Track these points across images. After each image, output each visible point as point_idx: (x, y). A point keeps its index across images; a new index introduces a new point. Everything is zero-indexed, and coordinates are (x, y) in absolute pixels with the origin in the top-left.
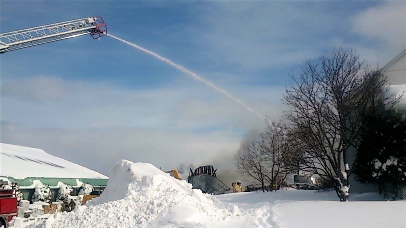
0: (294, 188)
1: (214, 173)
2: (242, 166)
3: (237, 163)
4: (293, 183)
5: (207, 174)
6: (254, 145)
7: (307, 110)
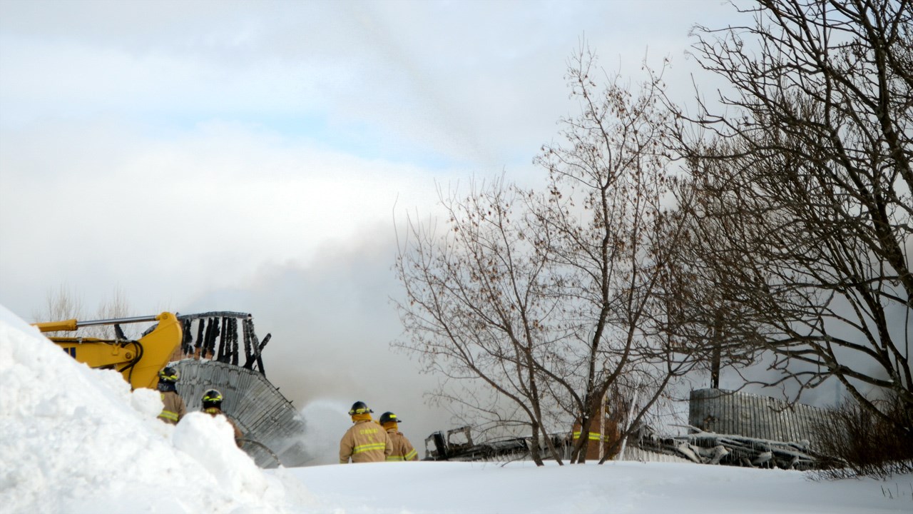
0: (687, 457)
1: (252, 352)
2: (429, 319)
3: (404, 298)
4: (684, 432)
5: (215, 357)
6: (503, 206)
7: (821, 29)
